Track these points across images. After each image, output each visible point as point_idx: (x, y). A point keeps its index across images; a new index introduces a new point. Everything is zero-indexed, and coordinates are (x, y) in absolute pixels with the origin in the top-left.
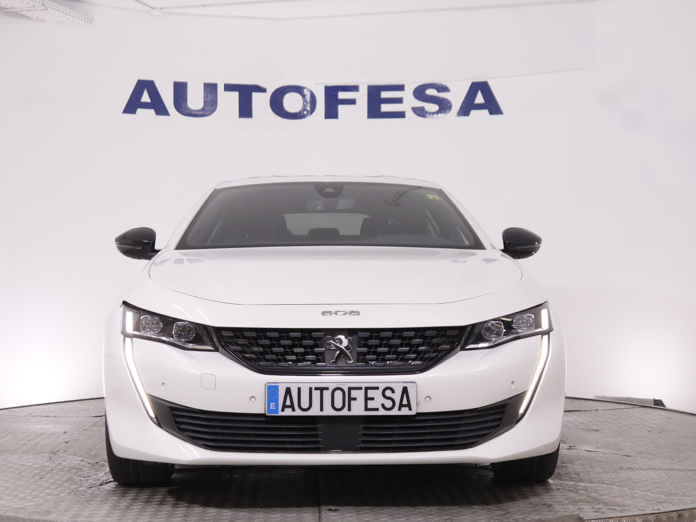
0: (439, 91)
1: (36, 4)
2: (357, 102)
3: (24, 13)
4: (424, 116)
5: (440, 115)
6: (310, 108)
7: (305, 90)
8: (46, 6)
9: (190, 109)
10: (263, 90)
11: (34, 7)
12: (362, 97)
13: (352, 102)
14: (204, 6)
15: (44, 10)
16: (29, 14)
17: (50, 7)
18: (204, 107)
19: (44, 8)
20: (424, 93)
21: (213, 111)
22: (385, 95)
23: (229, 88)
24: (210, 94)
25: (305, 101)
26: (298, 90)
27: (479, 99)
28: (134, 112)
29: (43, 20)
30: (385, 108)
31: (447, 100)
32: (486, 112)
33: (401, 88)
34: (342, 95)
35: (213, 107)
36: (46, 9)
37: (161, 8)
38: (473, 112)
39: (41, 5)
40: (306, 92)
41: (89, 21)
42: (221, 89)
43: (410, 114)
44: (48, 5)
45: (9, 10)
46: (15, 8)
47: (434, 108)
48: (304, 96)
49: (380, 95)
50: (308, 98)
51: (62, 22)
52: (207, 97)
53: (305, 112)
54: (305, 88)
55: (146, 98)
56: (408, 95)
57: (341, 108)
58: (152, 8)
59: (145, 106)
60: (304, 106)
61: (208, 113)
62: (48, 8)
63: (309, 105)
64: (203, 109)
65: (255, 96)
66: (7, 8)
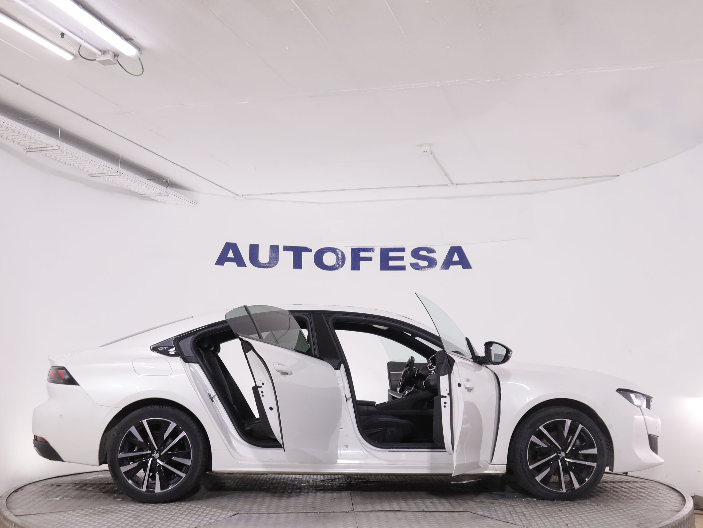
0: (428, 253)
1: (162, 192)
2: (373, 259)
3: (153, 198)
4: (418, 269)
5: (429, 269)
6: (341, 263)
7: (338, 250)
8: (168, 193)
9: (260, 262)
10: (310, 251)
11: (160, 193)
12: (376, 256)
13: (370, 259)
14: (272, 194)
15: (166, 195)
16: (156, 198)
17: (170, 194)
18: (269, 261)
19: (167, 194)
20: (419, 253)
21: (275, 264)
22: (391, 254)
23: (286, 248)
24: (273, 253)
25: (338, 258)
26: (333, 250)
27: (456, 258)
28: (223, 264)
29: (165, 202)
30: (392, 263)
31: (434, 258)
32: (460, 267)
33: (403, 250)
34: (363, 254)
35: (276, 261)
36: (168, 195)
37: (243, 195)
38: (452, 267)
39: (165, 192)
40: (339, 252)
41: (195, 203)
42: (281, 249)
43: (408, 267)
44: (169, 193)
45: (143, 196)
46: (147, 194)
47: (425, 263)
48: (337, 255)
49: (388, 254)
50: (340, 256)
51: (178, 204)
52: (272, 255)
53: (338, 266)
54: (338, 249)
55: (231, 255)
56: (407, 255)
57: (362, 263)
58: (237, 195)
59: (230, 260)
60: (337, 261)
61: (272, 265)
62: (170, 195)
63: (340, 261)
64: (269, 263)
65: (304, 254)
66: (142, 194)
